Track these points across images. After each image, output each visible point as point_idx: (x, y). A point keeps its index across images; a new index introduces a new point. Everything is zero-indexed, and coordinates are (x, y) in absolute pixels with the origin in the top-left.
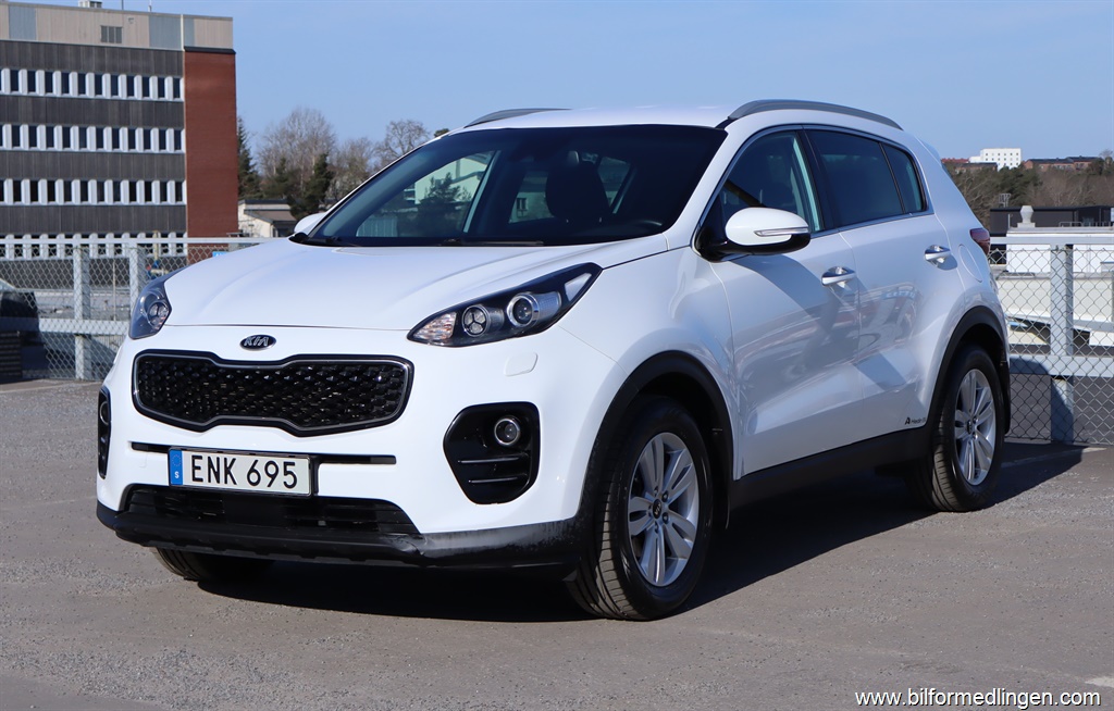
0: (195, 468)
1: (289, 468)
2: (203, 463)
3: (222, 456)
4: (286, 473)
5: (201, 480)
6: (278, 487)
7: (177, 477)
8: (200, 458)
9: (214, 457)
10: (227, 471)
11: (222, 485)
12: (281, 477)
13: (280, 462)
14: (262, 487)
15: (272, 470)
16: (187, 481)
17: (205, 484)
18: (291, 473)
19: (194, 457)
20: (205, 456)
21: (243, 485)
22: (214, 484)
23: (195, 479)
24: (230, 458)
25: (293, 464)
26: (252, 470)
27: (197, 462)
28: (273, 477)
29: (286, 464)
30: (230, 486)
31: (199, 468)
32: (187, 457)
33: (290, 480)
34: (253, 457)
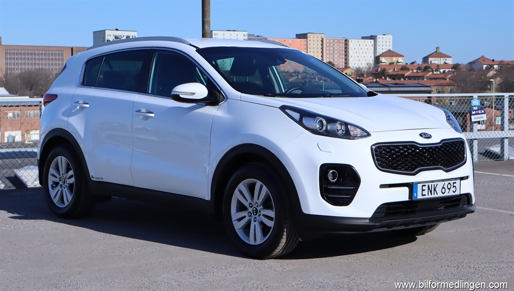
0: (423, 190)
1: (455, 185)
2: (426, 188)
3: (433, 184)
4: (454, 187)
5: (425, 195)
6: (451, 194)
7: (415, 195)
8: (425, 186)
9: (430, 184)
10: (435, 190)
11: (433, 196)
12: (453, 189)
13: (452, 182)
14: (446, 194)
15: (449, 186)
16: (420, 197)
17: (427, 197)
18: (455, 187)
19: (423, 186)
20: (427, 184)
21: (440, 195)
22: (430, 196)
23: (423, 195)
24: (436, 184)
25: (455, 183)
26: (443, 188)
27: (424, 188)
28: (449, 189)
29: (454, 183)
30: (436, 196)
31: (424, 190)
32: (420, 186)
33: (454, 189)
34: (444, 182)
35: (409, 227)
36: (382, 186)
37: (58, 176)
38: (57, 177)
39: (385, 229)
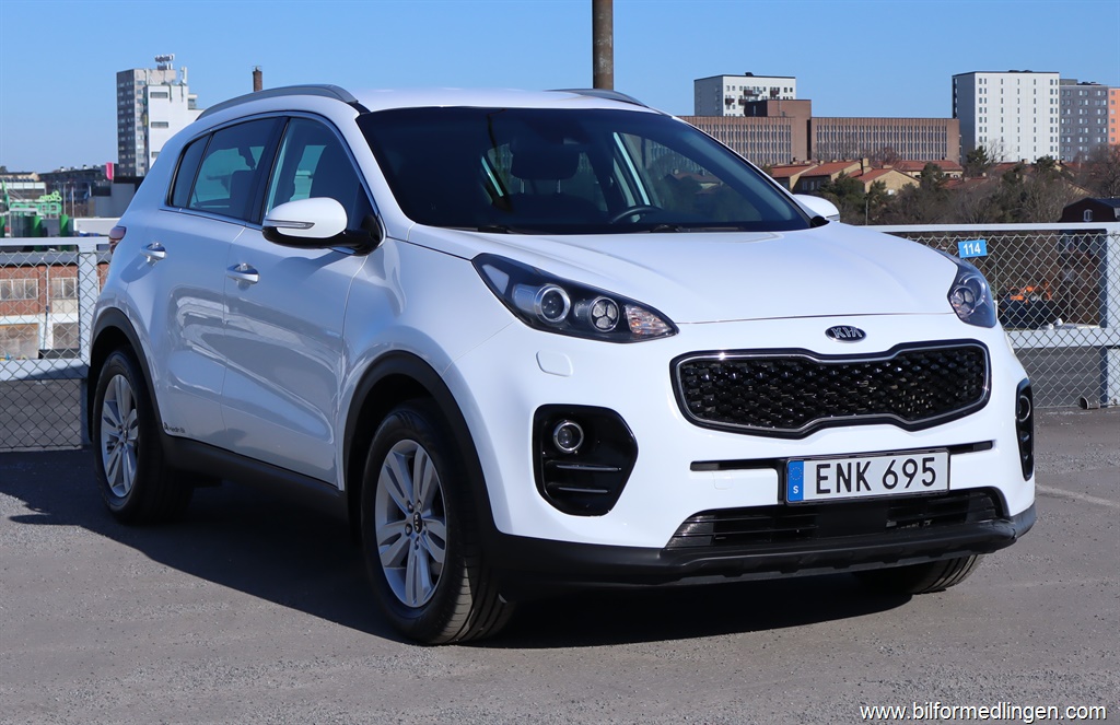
0: (820, 478)
1: (928, 465)
2: (831, 473)
3: (854, 461)
4: (925, 470)
5: (828, 491)
6: (917, 487)
7: (796, 492)
8: (828, 466)
9: (844, 463)
10: (860, 477)
11: (854, 494)
12: (920, 475)
13: (919, 458)
14: (900, 489)
15: (910, 469)
16: (810, 494)
17: (833, 495)
18: (931, 470)
19: (819, 467)
20: (833, 463)
21: (878, 490)
22: (844, 494)
23: (819, 491)
24: (863, 462)
25: (932, 459)
26: (889, 471)
27: (823, 472)
28: (911, 476)
29: (925, 460)
30: (864, 492)
31: (826, 478)
32: (809, 469)
33: (928, 477)
34: (892, 458)
35: (795, 575)
36: (697, 466)
37: (117, 424)
38: (114, 425)
39: (719, 579)
